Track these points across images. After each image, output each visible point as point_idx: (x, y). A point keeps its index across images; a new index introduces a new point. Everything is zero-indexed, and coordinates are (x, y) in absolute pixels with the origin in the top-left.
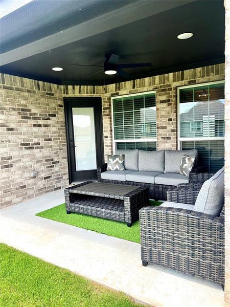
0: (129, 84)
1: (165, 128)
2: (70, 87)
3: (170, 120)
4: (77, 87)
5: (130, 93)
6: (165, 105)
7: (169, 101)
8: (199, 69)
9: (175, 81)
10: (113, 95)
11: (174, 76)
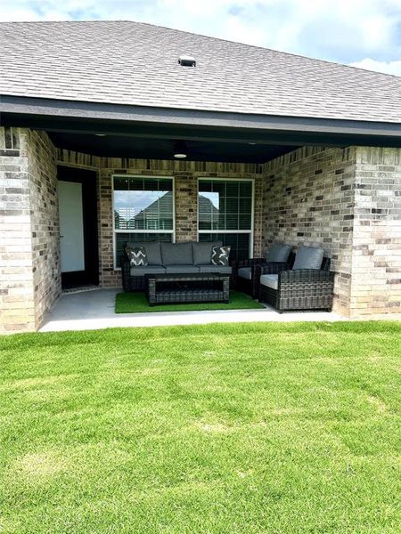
0: (142, 163)
1: (186, 218)
2: (65, 152)
3: (191, 210)
4: (73, 154)
5: (143, 173)
6: (185, 194)
7: (190, 190)
8: (220, 164)
9: (196, 170)
10: (117, 172)
11: (196, 166)
